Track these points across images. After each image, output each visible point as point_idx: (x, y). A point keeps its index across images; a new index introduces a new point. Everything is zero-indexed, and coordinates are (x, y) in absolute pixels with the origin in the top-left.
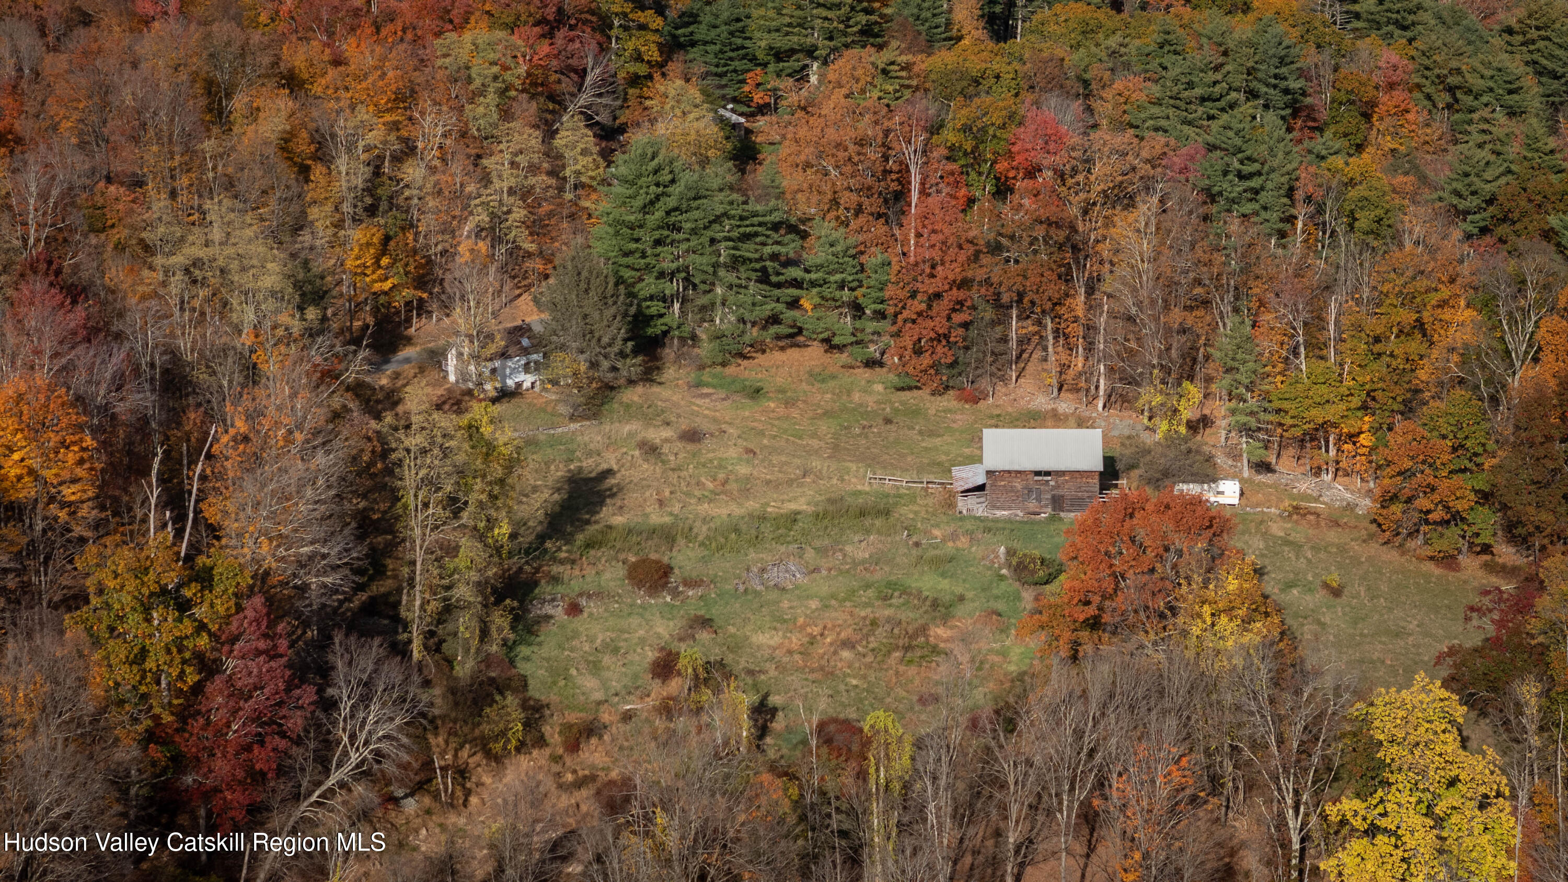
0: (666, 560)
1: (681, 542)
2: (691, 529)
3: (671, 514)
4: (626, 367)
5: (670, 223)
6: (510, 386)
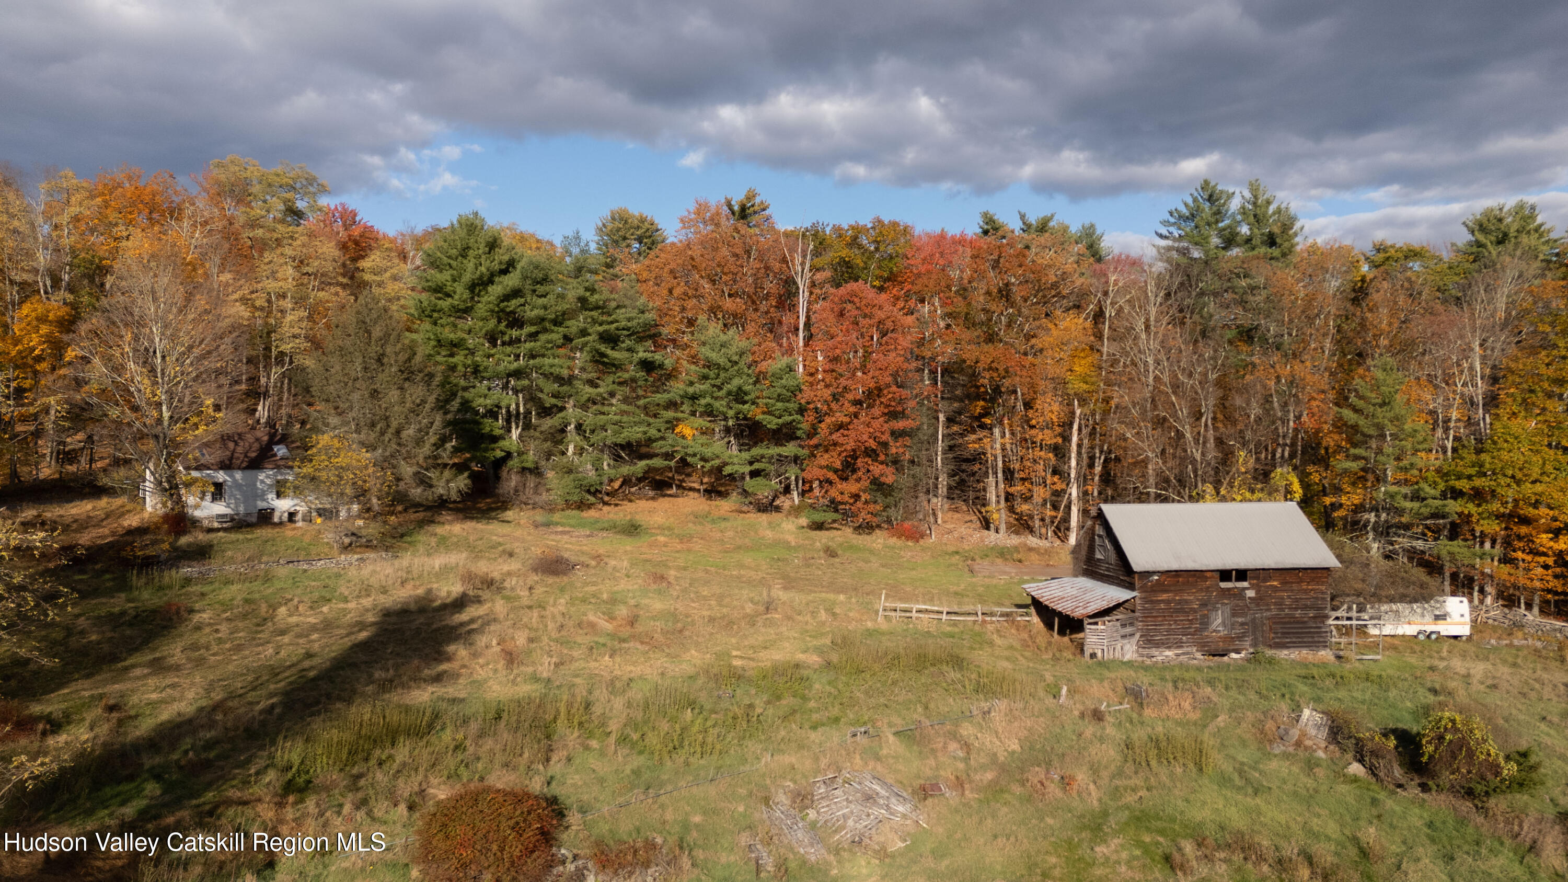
0: (536, 785)
1: (570, 737)
2: (588, 706)
3: (535, 679)
4: (442, 483)
5: (508, 310)
6: (248, 514)
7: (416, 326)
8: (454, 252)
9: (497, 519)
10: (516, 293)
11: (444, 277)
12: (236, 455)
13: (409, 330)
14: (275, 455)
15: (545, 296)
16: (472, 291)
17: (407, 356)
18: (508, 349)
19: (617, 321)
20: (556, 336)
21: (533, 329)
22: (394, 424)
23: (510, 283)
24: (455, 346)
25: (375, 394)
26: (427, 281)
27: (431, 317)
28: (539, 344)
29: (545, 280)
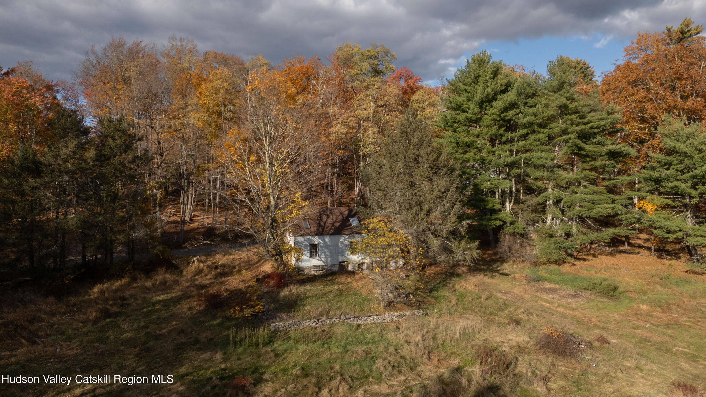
4: (460, 250)
5: (507, 118)
6: (332, 265)
7: (442, 134)
8: (469, 80)
9: (497, 271)
10: (513, 106)
11: (462, 99)
12: (327, 225)
13: (438, 137)
14: (350, 225)
15: (535, 106)
16: (481, 107)
17: (435, 156)
18: (507, 147)
19: (591, 122)
20: (542, 136)
21: (524, 131)
22: (426, 207)
23: (509, 99)
24: (469, 146)
25: (412, 185)
26: (451, 102)
27: (452, 126)
28: (529, 142)
29: (533, 95)
